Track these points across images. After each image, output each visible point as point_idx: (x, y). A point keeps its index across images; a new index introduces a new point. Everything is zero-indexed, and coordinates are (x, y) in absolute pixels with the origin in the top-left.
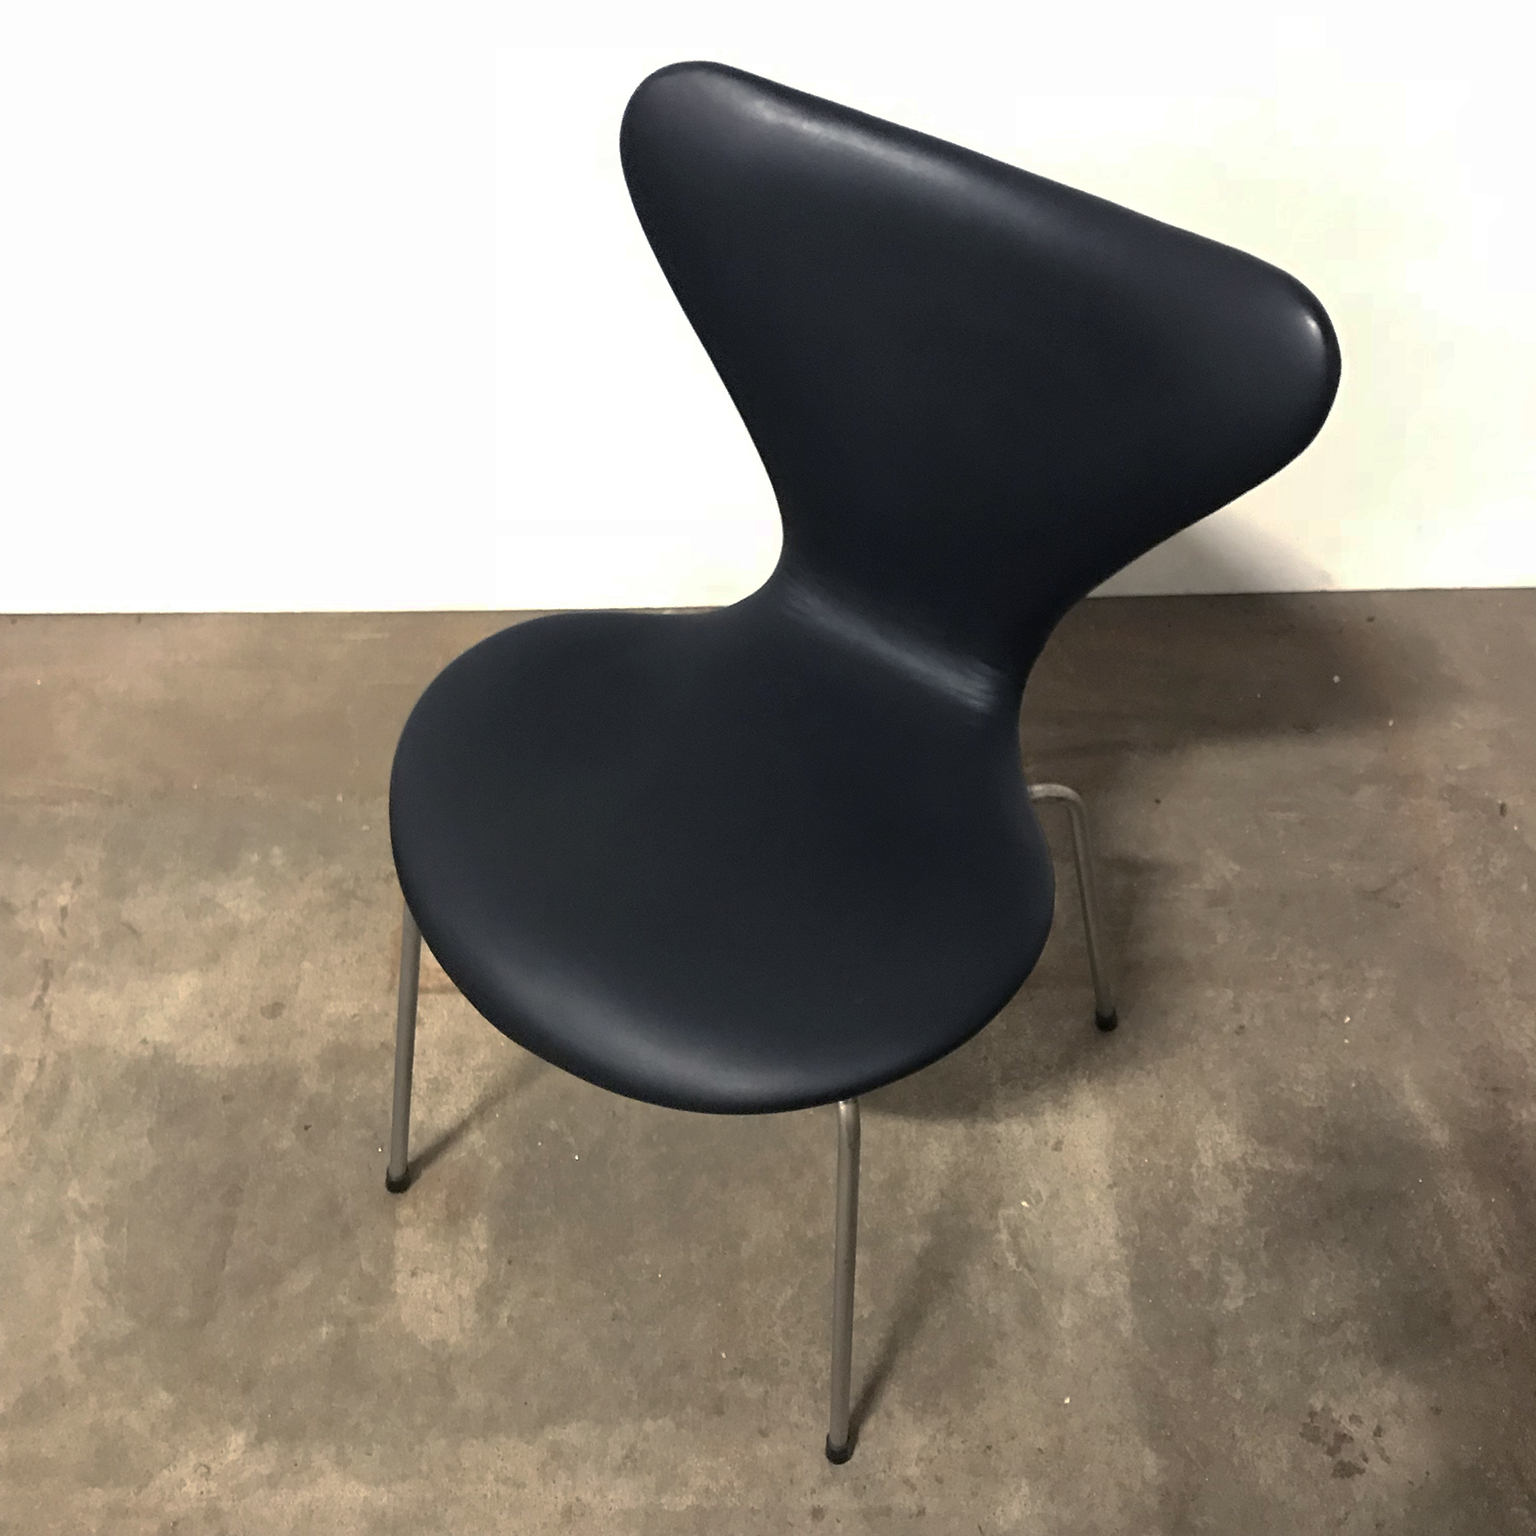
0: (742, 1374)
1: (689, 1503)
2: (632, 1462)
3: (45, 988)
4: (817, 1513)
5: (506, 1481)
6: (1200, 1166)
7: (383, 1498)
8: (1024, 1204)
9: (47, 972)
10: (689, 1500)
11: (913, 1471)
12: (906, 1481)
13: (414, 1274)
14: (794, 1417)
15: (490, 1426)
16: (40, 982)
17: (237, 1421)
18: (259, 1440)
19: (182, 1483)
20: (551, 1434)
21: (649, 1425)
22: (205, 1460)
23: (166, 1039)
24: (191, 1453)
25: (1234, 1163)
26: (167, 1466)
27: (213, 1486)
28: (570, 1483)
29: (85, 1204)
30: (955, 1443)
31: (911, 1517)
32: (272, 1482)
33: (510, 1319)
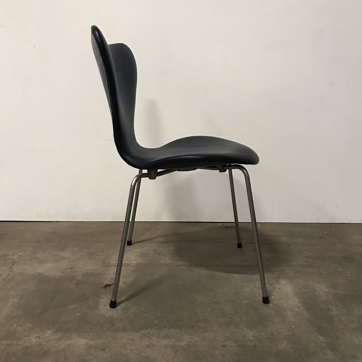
0: (198, 322)
1: (185, 344)
2: (167, 337)
3: (13, 265)
4: (224, 346)
5: (130, 340)
6: (317, 292)
7: (92, 343)
8: (272, 297)
9: (14, 263)
10: (185, 343)
11: (251, 339)
12: (250, 340)
13: (105, 305)
14: (215, 329)
15: (125, 330)
16: (11, 264)
17: (50, 329)
18: (56, 332)
19: (31, 340)
20: (143, 331)
21: (172, 330)
22: (39, 335)
23: (42, 272)
24: (35, 334)
25: (326, 292)
26: (27, 337)
27: (40, 340)
28: (149, 340)
29: (14, 295)
30: (263, 334)
31: (253, 347)
32: (59, 340)
33: (131, 313)
